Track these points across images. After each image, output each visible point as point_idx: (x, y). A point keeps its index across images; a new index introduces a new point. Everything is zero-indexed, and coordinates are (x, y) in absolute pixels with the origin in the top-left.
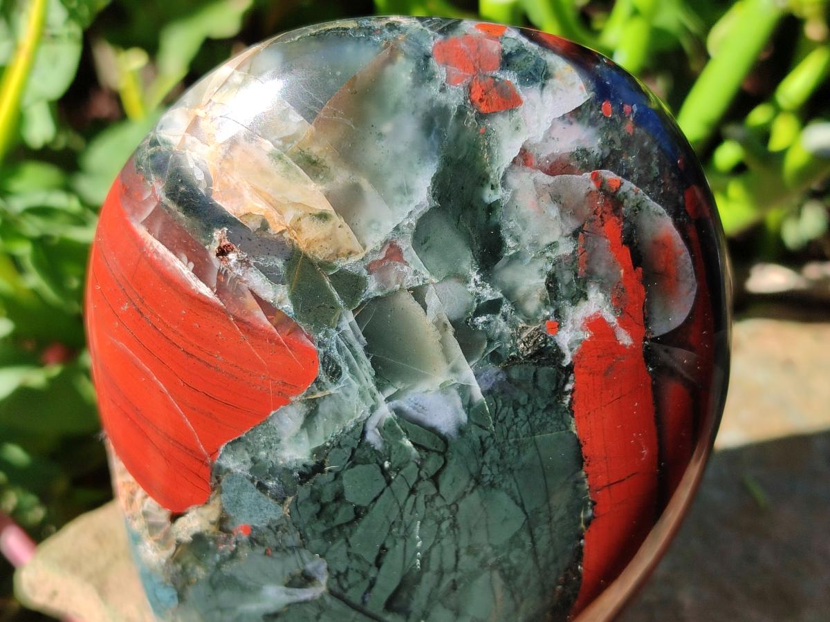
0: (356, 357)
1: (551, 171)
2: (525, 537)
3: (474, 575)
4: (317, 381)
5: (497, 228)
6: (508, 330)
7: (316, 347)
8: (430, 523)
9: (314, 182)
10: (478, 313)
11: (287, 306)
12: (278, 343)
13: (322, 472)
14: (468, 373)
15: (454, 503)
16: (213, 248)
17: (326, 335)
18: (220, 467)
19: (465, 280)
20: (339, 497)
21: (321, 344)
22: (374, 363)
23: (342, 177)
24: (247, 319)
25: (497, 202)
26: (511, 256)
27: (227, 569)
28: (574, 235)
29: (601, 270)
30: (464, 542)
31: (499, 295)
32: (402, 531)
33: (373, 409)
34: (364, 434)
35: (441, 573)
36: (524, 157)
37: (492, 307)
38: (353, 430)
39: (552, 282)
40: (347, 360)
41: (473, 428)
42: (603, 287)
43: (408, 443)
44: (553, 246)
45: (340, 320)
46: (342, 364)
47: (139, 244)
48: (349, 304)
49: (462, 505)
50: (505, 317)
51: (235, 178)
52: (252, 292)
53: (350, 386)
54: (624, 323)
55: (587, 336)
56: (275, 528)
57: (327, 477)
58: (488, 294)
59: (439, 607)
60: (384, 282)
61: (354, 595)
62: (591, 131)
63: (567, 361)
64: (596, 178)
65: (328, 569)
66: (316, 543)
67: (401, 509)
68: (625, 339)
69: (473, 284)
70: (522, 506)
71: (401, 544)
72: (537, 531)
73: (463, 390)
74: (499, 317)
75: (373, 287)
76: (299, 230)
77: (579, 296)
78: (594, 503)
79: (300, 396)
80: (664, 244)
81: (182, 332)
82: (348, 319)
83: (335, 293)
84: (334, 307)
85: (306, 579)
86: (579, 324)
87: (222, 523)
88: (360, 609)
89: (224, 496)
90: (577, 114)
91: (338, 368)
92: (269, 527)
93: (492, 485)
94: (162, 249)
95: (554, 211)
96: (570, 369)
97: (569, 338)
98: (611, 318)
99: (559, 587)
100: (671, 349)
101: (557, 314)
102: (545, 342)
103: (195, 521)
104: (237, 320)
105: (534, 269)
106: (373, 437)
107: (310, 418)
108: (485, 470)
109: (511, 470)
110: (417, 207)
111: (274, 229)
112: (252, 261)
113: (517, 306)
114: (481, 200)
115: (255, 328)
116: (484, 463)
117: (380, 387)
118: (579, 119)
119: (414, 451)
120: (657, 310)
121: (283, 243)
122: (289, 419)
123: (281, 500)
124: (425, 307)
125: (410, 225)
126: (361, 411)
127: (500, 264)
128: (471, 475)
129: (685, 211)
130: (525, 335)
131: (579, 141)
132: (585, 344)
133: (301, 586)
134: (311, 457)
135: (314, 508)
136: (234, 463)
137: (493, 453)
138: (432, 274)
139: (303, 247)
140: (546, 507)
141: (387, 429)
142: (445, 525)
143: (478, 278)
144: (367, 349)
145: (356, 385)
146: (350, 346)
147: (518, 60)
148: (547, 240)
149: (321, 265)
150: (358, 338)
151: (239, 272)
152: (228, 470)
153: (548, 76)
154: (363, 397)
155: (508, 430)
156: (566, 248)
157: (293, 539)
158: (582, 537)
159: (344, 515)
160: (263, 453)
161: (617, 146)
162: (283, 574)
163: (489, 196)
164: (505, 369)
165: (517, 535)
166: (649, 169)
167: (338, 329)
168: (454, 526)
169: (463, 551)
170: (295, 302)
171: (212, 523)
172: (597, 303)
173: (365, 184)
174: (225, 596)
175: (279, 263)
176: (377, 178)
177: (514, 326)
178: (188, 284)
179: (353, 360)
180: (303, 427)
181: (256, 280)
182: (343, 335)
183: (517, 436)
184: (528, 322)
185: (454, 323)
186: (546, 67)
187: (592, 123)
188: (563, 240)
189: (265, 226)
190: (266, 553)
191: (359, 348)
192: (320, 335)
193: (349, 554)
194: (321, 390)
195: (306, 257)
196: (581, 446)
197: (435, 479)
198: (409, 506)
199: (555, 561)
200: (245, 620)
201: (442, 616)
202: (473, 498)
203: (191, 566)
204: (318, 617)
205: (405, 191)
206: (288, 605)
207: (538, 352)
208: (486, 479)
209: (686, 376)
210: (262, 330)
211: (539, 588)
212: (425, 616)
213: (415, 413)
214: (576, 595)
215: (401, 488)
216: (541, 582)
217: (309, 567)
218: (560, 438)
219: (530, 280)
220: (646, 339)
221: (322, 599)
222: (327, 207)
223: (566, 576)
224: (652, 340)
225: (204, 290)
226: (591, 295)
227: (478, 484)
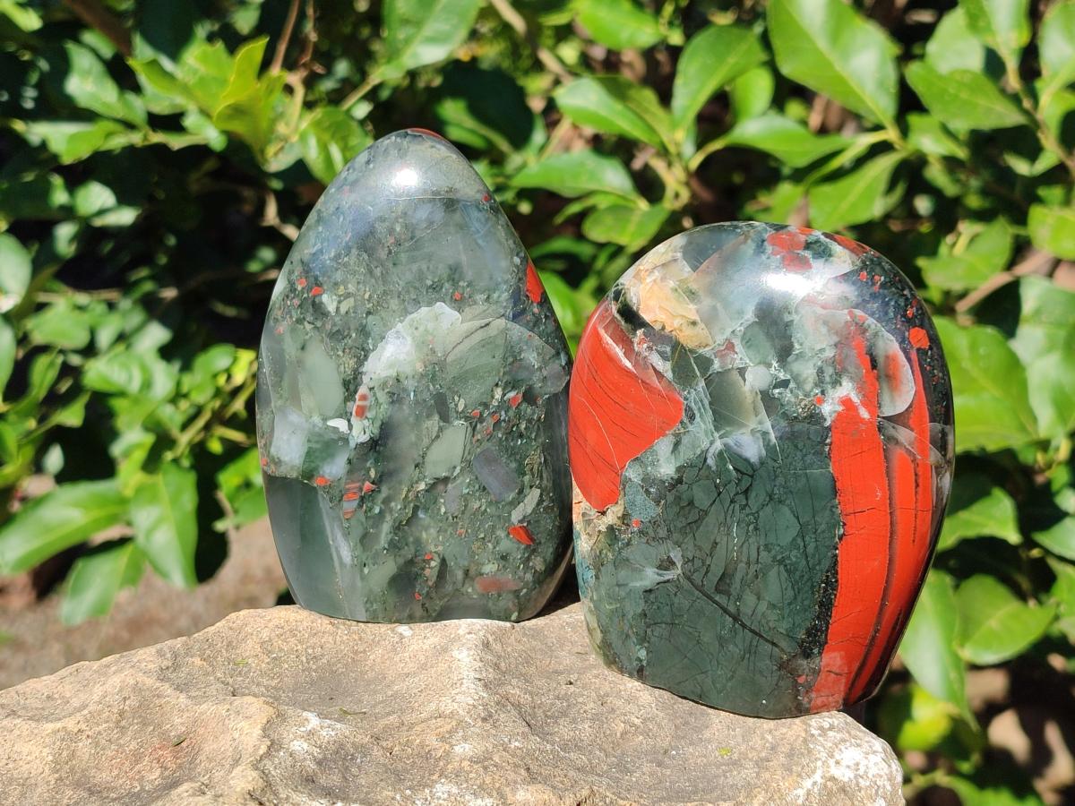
0: (704, 408)
1: (824, 308)
2: (799, 541)
3: (768, 568)
4: (682, 422)
5: (790, 337)
6: (793, 400)
7: (682, 400)
8: (743, 525)
9: (692, 303)
10: (775, 387)
11: (669, 375)
12: (663, 396)
13: (682, 483)
14: (768, 425)
15: (757, 512)
16: (636, 340)
18: (625, 477)
19: (769, 366)
20: (691, 503)
21: (686, 399)
22: (714, 412)
23: (707, 302)
24: (648, 381)
25: (792, 321)
26: (797, 354)
27: (624, 553)
28: (836, 345)
29: (851, 369)
30: (762, 542)
31: (789, 377)
32: (726, 530)
33: (712, 443)
34: (705, 459)
35: (748, 563)
36: (809, 298)
37: (785, 384)
38: (700, 456)
39: (820, 371)
40: (699, 409)
41: (769, 460)
42: (851, 379)
43: (731, 467)
44: (822, 350)
45: (697, 385)
46: (696, 412)
47: (600, 339)
48: (703, 375)
49: (761, 514)
50: (791, 391)
51: (652, 303)
52: (653, 366)
53: (700, 426)
54: (864, 404)
55: (840, 408)
56: (654, 523)
57: (684, 487)
58: (782, 376)
59: (748, 591)
60: (723, 364)
61: (697, 577)
62: (853, 288)
63: (827, 424)
64: (851, 313)
65: (682, 556)
66: (676, 536)
67: (726, 513)
68: (865, 414)
69: (773, 369)
70: (798, 518)
71: (725, 539)
72: (807, 538)
73: (765, 434)
74: (788, 390)
75: (716, 366)
76: (681, 330)
77: (836, 383)
78: (845, 524)
79: (672, 431)
80: (890, 359)
81: (613, 389)
82: (702, 383)
83: (696, 368)
84: (695, 376)
85: (667, 564)
86: (836, 401)
87: (625, 517)
88: (700, 589)
89: (626, 498)
90: (846, 277)
91: (694, 414)
92: (650, 522)
93: (780, 502)
94: (610, 341)
95: (824, 330)
96: (829, 429)
97: (829, 409)
98: (856, 399)
99: (823, 585)
100: (896, 426)
101: (823, 393)
102: (814, 409)
103: (611, 517)
104: (643, 382)
105: (811, 364)
106: (710, 461)
107: (677, 445)
108: (776, 491)
109: (791, 492)
110: (747, 321)
111: (668, 329)
112: (654, 348)
113: (799, 386)
114: (782, 319)
115: (651, 387)
117: (717, 429)
118: (845, 281)
119: (734, 473)
120: (886, 398)
121: (671, 338)
122: (663, 446)
123: (658, 503)
124: (745, 381)
125: (740, 331)
126: (705, 444)
127: (789, 359)
128: (767, 492)
129: (909, 342)
130: (802, 404)
131: (843, 292)
132: (839, 414)
133: (667, 569)
134: (676, 473)
135: (676, 509)
136: (633, 473)
137: (781, 480)
138: (751, 360)
139: (681, 340)
140: (813, 521)
141: (720, 456)
142: (751, 528)
143: (776, 365)
144: (710, 403)
145: (703, 426)
146: (701, 401)
147: (815, 246)
148: (818, 347)
149: (691, 351)
150: (706, 397)
151: (647, 354)
152: (630, 479)
153: (830, 255)
154: (706, 435)
155: (790, 464)
156: (830, 353)
157: (662, 532)
158: (837, 549)
159: (693, 516)
160: (649, 468)
161: (867, 298)
162: (656, 559)
163: (787, 318)
164: (791, 426)
165: (794, 539)
166: (886, 313)
167: (695, 390)
168: (756, 529)
169: (762, 548)
170: (674, 372)
171: (619, 518)
172: (847, 389)
173: (719, 305)
174: (622, 573)
175: (669, 349)
176: (726, 305)
177: (797, 397)
178: (620, 361)
179: (702, 410)
180: (672, 452)
181: (655, 359)
182: (698, 393)
183: (795, 469)
184: (805, 396)
185: (761, 392)
186: (830, 250)
187: (854, 283)
188: (828, 347)
189: (663, 328)
190: (647, 543)
191: (706, 402)
192: (686, 393)
193: (695, 546)
194: (683, 428)
195: (682, 345)
196: (836, 482)
197: (746, 492)
198: (730, 512)
199: (819, 563)
200: (632, 594)
201: (750, 599)
202: (768, 509)
203: (604, 552)
204: (675, 595)
205: (741, 313)
206: (658, 584)
207: (811, 416)
208: (776, 497)
209: (907, 447)
210: (655, 388)
211: (809, 584)
212: (739, 598)
213: (735, 447)
214: (835, 595)
215: (726, 498)
216: (810, 579)
217: (672, 555)
218: (822, 474)
219: (808, 371)
220: (878, 417)
221: (678, 579)
222: (696, 318)
223: (827, 576)
224: (883, 418)
225: (628, 364)
226: (844, 383)
227: (771, 499)
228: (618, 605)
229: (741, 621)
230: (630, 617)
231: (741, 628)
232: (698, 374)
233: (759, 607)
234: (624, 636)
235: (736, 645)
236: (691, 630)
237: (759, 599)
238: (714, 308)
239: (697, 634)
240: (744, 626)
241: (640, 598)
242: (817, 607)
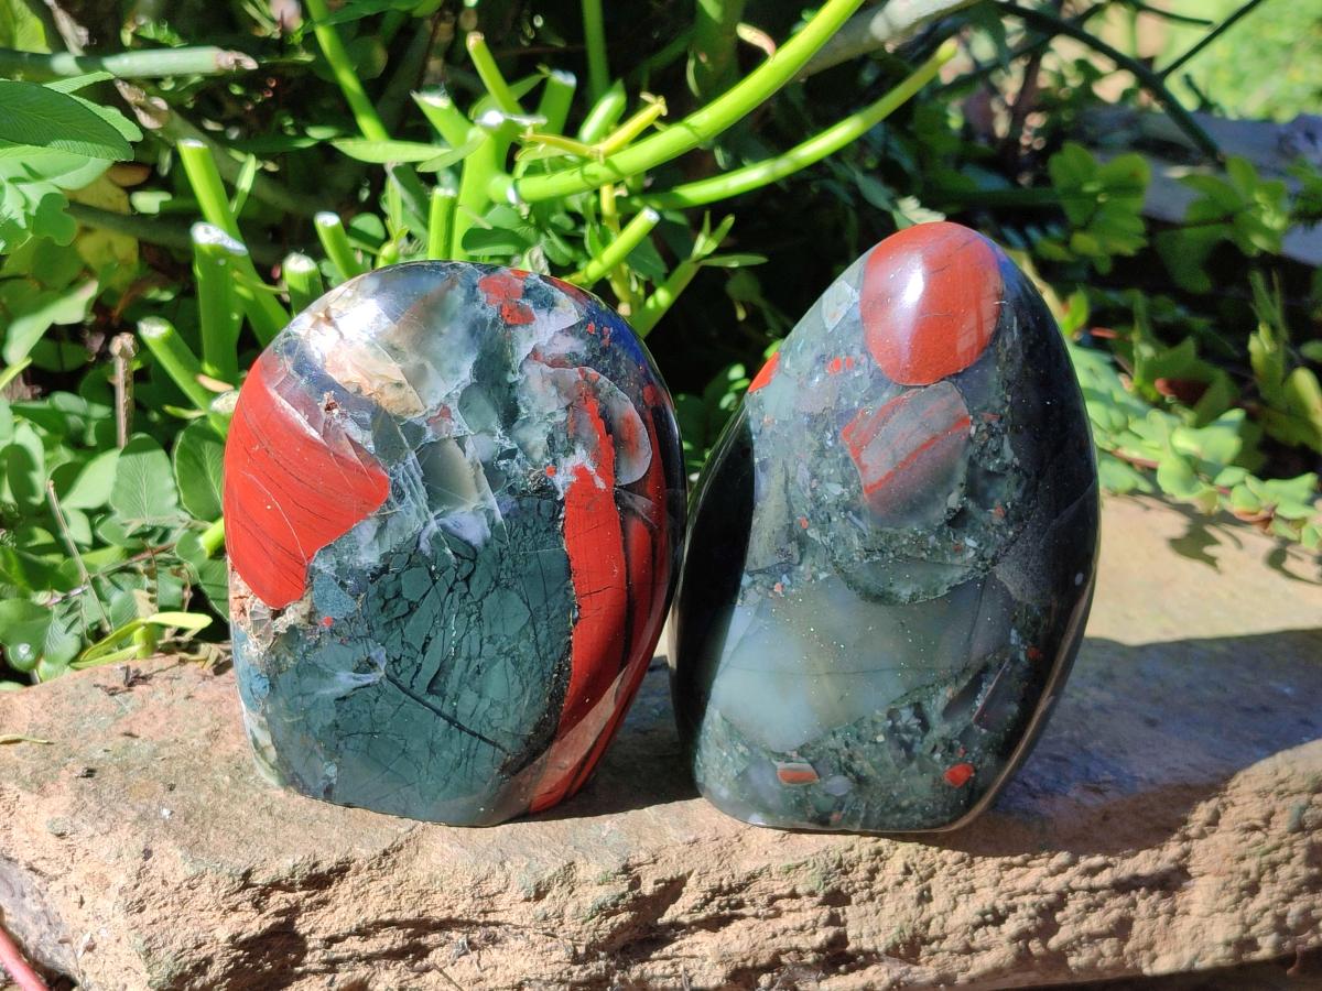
0: (416, 485)
1: (552, 365)
2: (530, 630)
3: (493, 661)
4: (388, 502)
5: (515, 399)
6: (521, 472)
7: (388, 476)
8: (463, 616)
9: (395, 362)
10: (500, 458)
11: (371, 447)
12: (362, 472)
13: (387, 573)
14: (492, 501)
15: (480, 600)
16: (323, 405)
17: (396, 467)
18: (313, 568)
19: (493, 434)
20: (398, 594)
21: (392, 475)
22: (428, 490)
23: (413, 360)
24: (342, 455)
25: (516, 382)
26: (524, 420)
27: (310, 657)
28: (567, 408)
29: (585, 434)
30: (486, 633)
31: (515, 446)
32: (442, 622)
33: (425, 525)
34: (418, 543)
35: (469, 659)
36: (535, 355)
37: (511, 454)
38: (410, 540)
39: (551, 439)
40: (409, 486)
41: (495, 541)
42: (585, 445)
43: (449, 551)
44: (552, 415)
45: (406, 458)
46: (406, 490)
47: (271, 402)
48: (412, 447)
49: (485, 601)
50: (519, 462)
51: (342, 358)
52: (348, 437)
53: (410, 506)
54: (600, 473)
55: (574, 479)
56: (350, 620)
57: (390, 577)
58: (508, 445)
59: (467, 690)
60: (437, 432)
61: (405, 679)
62: (581, 342)
63: (560, 498)
64: (582, 372)
65: (387, 656)
66: (379, 633)
67: (442, 605)
68: (600, 484)
69: (498, 437)
70: (528, 605)
71: (441, 633)
72: (538, 626)
73: (489, 512)
74: (514, 461)
75: (429, 435)
76: (382, 394)
77: (570, 451)
78: (579, 607)
79: (375, 513)
80: (628, 421)
81: (295, 464)
82: (412, 456)
83: (404, 438)
84: (403, 448)
85: (371, 665)
86: (569, 472)
87: (311, 616)
88: (408, 691)
89: (315, 593)
90: (571, 330)
91: (403, 492)
92: (345, 619)
93: (507, 587)
94: (287, 406)
95: (554, 391)
96: (563, 502)
97: (562, 480)
98: (591, 469)
99: (555, 675)
100: (633, 495)
101: (555, 462)
102: (546, 481)
103: (292, 616)
104: (335, 455)
105: (539, 430)
106: (424, 546)
107: (381, 529)
108: (503, 575)
109: (521, 576)
110: (462, 382)
111: (366, 392)
112: (349, 414)
113: (528, 456)
114: (505, 380)
115: (347, 461)
116: (502, 569)
117: (432, 509)
118: (573, 334)
119: (453, 558)
120: (623, 467)
121: (371, 402)
122: (366, 530)
123: (356, 596)
124: (464, 451)
125: (457, 394)
126: (419, 525)
127: (516, 425)
128: (492, 578)
129: (644, 401)
130: (532, 476)
131: (571, 347)
132: (573, 486)
133: (365, 672)
134: (380, 561)
135: (380, 603)
136: (324, 565)
137: (508, 562)
138: (470, 428)
139: (384, 405)
140: (545, 607)
141: (435, 539)
142: (473, 618)
143: (501, 433)
144: (423, 479)
145: (414, 506)
146: (412, 477)
147: (534, 293)
148: (548, 411)
149: (395, 417)
150: (418, 471)
151: (339, 421)
152: (320, 570)
153: (554, 304)
154: (419, 515)
155: (519, 545)
156: (561, 417)
157: (362, 630)
158: (571, 634)
159: (401, 609)
160: (346, 557)
161: (597, 353)
162: (353, 661)
163: (511, 378)
164: (519, 500)
165: (524, 627)
167: (404, 464)
168: (479, 619)
169: (485, 640)
170: (376, 444)
171: (304, 617)
172: (581, 457)
173: (429, 365)
174: (307, 681)
175: (368, 416)
176: (437, 362)
177: (525, 469)
178: (304, 430)
179: (414, 487)
180: (375, 537)
181: (351, 428)
182: (407, 468)
183: (525, 550)
184: (535, 467)
185: (484, 464)
186: (553, 298)
187: (582, 337)
188: (559, 412)
189: (359, 391)
190: (341, 643)
191: (418, 478)
192: (392, 467)
193: (403, 643)
194: (390, 509)
195: (386, 411)
196: (570, 561)
197: (467, 580)
198: (448, 602)
199: (552, 652)
200: (320, 703)
201: (469, 697)
202: (493, 597)
203: (283, 656)
204: (376, 700)
205: (456, 371)
206: (355, 689)
207: (541, 489)
208: (503, 581)
209: (645, 517)
210: (352, 463)
211: (540, 675)
212: (457, 697)
213: (455, 529)
214: (568, 685)
215: (443, 587)
216: (541, 669)
217: (373, 654)
218: (555, 554)
219: (536, 438)
220: (615, 486)
221: (381, 682)
222: (402, 378)
223: (560, 666)
224: (620, 487)
225: (314, 434)
226: (577, 451)
227: (497, 585)
228: (301, 718)
229: (459, 724)
230: (316, 730)
231: (457, 730)
232: (407, 445)
233: (481, 705)
234: (308, 753)
235: (450, 750)
236: (396, 738)
237: (480, 697)
238: (422, 368)
239: (402, 742)
240: (461, 728)
241: (331, 708)
242: (547, 699)
